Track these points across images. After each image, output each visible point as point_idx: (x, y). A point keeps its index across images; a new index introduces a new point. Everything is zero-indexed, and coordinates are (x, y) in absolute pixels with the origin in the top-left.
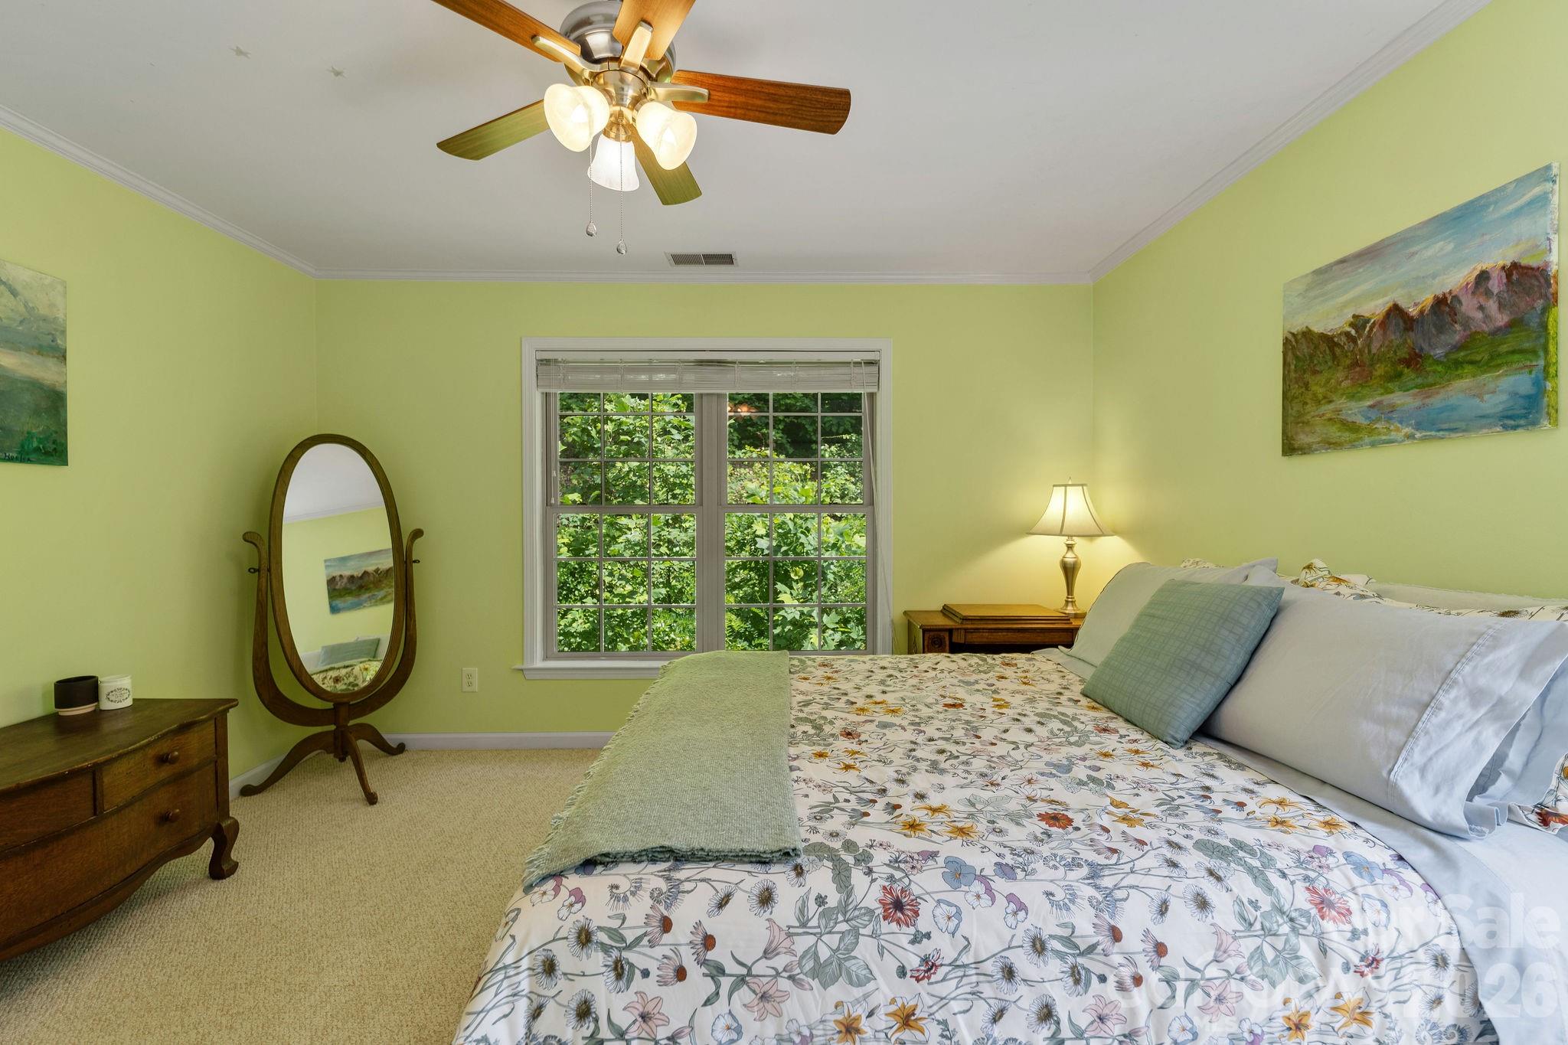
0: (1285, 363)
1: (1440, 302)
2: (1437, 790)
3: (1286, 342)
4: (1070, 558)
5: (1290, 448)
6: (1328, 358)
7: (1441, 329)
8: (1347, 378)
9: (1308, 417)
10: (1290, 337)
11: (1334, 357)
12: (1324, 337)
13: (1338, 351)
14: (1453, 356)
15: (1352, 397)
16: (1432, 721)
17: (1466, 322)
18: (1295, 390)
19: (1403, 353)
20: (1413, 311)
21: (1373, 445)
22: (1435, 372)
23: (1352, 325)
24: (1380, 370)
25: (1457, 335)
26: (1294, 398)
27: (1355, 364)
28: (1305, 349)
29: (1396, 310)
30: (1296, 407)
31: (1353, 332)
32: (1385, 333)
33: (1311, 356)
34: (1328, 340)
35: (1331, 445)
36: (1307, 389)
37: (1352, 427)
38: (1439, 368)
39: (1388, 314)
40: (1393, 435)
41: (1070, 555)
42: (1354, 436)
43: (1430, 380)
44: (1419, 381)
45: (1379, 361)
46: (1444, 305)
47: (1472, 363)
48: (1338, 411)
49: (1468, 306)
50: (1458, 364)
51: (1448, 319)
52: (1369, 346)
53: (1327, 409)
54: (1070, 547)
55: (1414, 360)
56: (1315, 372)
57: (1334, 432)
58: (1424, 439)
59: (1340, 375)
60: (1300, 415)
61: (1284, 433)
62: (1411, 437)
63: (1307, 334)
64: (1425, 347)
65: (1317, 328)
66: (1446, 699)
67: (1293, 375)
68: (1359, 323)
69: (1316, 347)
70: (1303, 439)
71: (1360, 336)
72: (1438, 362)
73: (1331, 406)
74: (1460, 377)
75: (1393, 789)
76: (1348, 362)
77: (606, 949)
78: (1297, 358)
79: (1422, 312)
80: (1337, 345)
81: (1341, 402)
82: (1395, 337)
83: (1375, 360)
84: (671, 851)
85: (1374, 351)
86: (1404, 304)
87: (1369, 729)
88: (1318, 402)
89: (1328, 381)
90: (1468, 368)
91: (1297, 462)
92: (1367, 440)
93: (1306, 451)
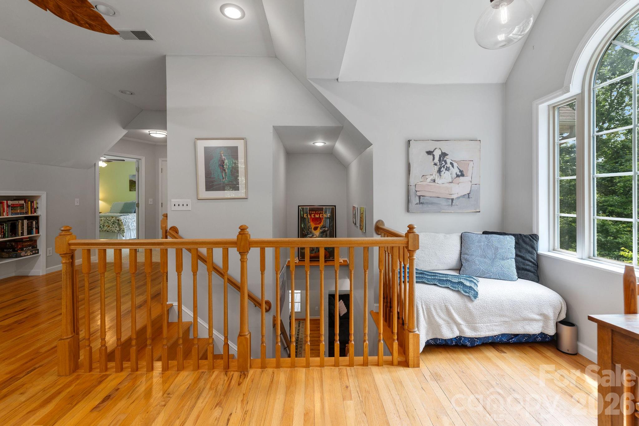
0: (130, 182)
3: (130, 181)
5: (130, 190)
12: (134, 181)
30: (131, 187)
36: (132, 185)
63: (132, 180)
70: (132, 190)
93: (132, 191)
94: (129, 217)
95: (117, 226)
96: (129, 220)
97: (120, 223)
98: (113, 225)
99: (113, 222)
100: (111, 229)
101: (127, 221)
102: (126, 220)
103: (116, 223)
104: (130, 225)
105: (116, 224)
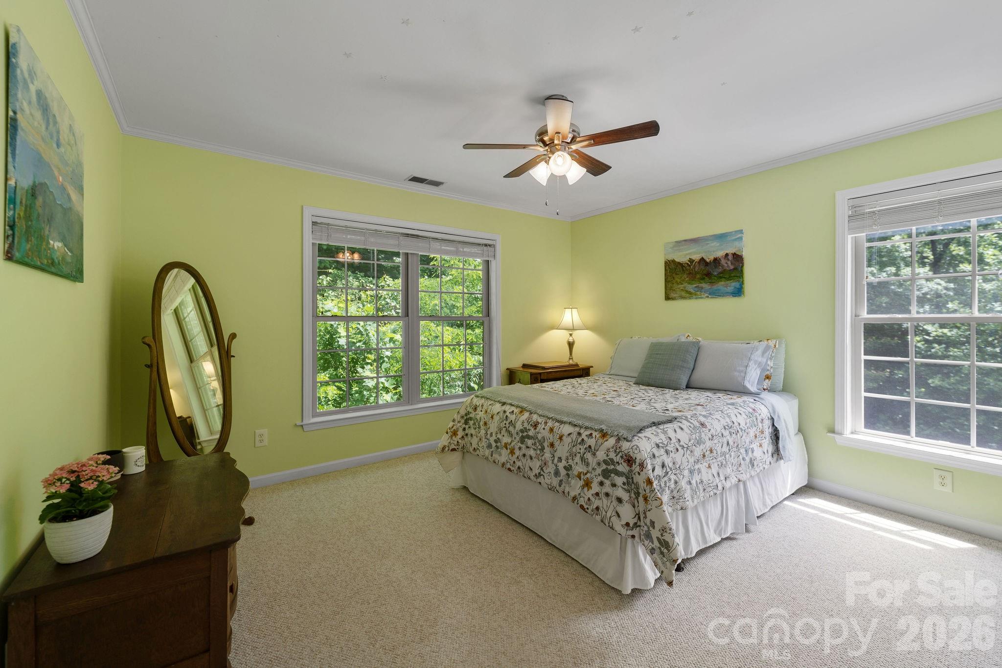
0: (666, 270)
1: (715, 260)
2: (752, 386)
3: (666, 263)
4: (571, 340)
5: (668, 298)
6: (681, 270)
7: (716, 267)
8: (688, 277)
9: (674, 288)
10: (667, 261)
11: (683, 270)
13: (684, 268)
14: (719, 275)
15: (689, 283)
16: (749, 369)
17: (723, 266)
18: (669, 279)
19: (705, 272)
20: (708, 260)
21: (696, 298)
22: (715, 279)
23: (689, 261)
24: (698, 276)
25: (720, 269)
26: (669, 281)
27: (690, 273)
28: (673, 266)
29: (702, 259)
30: (670, 285)
31: (689, 263)
32: (699, 266)
33: (675, 269)
34: (680, 264)
35: (682, 298)
36: (674, 279)
37: (690, 293)
38: (716, 278)
39: (701, 259)
40: (703, 296)
41: (571, 338)
42: (690, 295)
43: (713, 281)
44: (710, 281)
45: (698, 273)
46: (716, 261)
47: (725, 278)
48: (685, 287)
49: (723, 262)
50: (721, 277)
51: (718, 265)
52: (694, 269)
53: (681, 286)
54: (571, 335)
55: (708, 275)
56: (676, 274)
57: (683, 294)
58: (711, 297)
59: (685, 276)
60: (671, 287)
61: (665, 293)
62: (708, 297)
63: (673, 261)
64: (711, 271)
65: (677, 260)
66: (750, 364)
67: (669, 274)
68: (691, 261)
69: (677, 266)
70: (672, 295)
71: (692, 265)
72: (715, 276)
73: (683, 285)
74: (721, 281)
75: (745, 387)
76: (688, 272)
77: (663, 447)
78: (670, 268)
79: (710, 261)
80: (684, 266)
81: (686, 284)
82: (702, 267)
83: (696, 273)
84: (654, 423)
85: (696, 270)
86: (705, 258)
87: (736, 374)
88: (678, 284)
89: (681, 277)
90: (723, 279)
91: (670, 302)
92: (694, 297)
93: (673, 299)
94: (680, 435)
95: (625, 496)
96: (678, 457)
97: (640, 479)
98: (607, 482)
99: (605, 462)
100: (596, 503)
101: (668, 462)
102: (665, 457)
103: (619, 474)
104: (683, 483)
105: (620, 480)
